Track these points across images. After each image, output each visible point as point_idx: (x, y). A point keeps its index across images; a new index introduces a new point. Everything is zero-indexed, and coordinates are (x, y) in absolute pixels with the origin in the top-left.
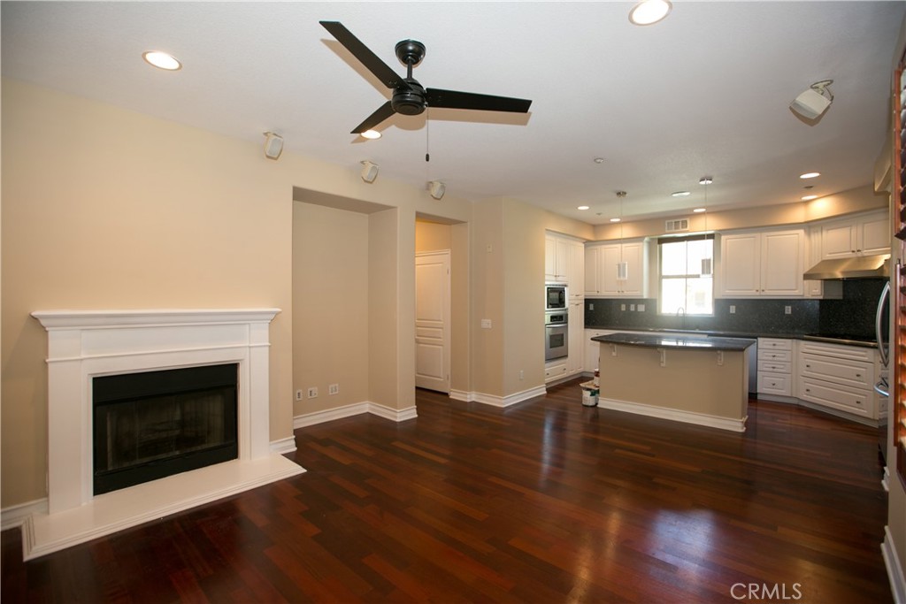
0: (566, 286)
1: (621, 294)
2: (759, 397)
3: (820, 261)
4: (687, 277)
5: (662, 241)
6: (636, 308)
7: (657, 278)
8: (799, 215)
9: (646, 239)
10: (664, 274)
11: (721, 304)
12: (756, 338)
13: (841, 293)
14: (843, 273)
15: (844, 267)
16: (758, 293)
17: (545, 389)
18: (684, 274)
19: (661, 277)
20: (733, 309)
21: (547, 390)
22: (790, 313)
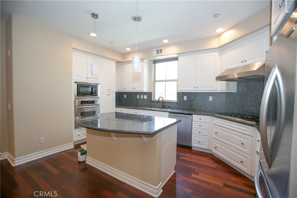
0: (98, 84)
1: (134, 89)
2: (193, 149)
3: (226, 69)
4: (166, 81)
5: (155, 62)
6: (143, 97)
7: (153, 82)
8: (215, 43)
9: (146, 60)
10: (157, 79)
11: (180, 95)
12: (192, 115)
13: (236, 89)
14: (238, 74)
15: (238, 71)
16: (195, 89)
17: (73, 145)
18: (165, 79)
19: (155, 81)
20: (185, 98)
21: (74, 145)
22: (211, 100)
